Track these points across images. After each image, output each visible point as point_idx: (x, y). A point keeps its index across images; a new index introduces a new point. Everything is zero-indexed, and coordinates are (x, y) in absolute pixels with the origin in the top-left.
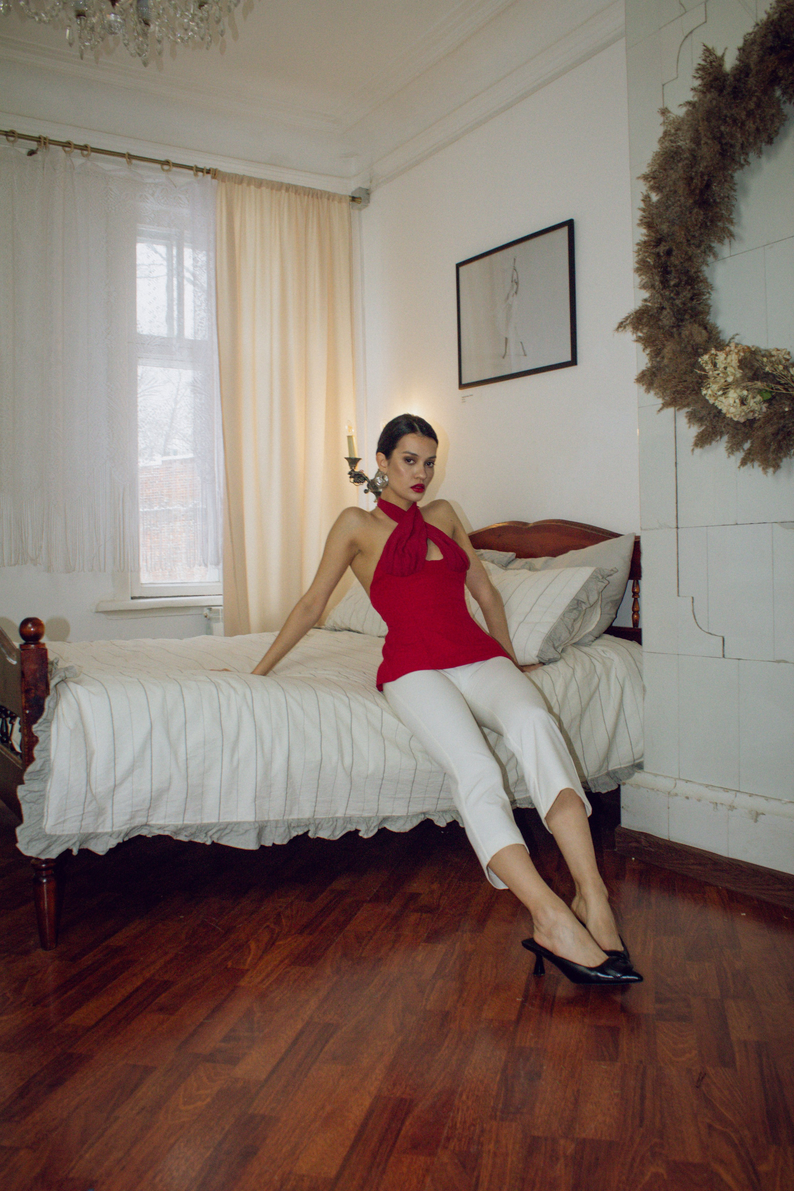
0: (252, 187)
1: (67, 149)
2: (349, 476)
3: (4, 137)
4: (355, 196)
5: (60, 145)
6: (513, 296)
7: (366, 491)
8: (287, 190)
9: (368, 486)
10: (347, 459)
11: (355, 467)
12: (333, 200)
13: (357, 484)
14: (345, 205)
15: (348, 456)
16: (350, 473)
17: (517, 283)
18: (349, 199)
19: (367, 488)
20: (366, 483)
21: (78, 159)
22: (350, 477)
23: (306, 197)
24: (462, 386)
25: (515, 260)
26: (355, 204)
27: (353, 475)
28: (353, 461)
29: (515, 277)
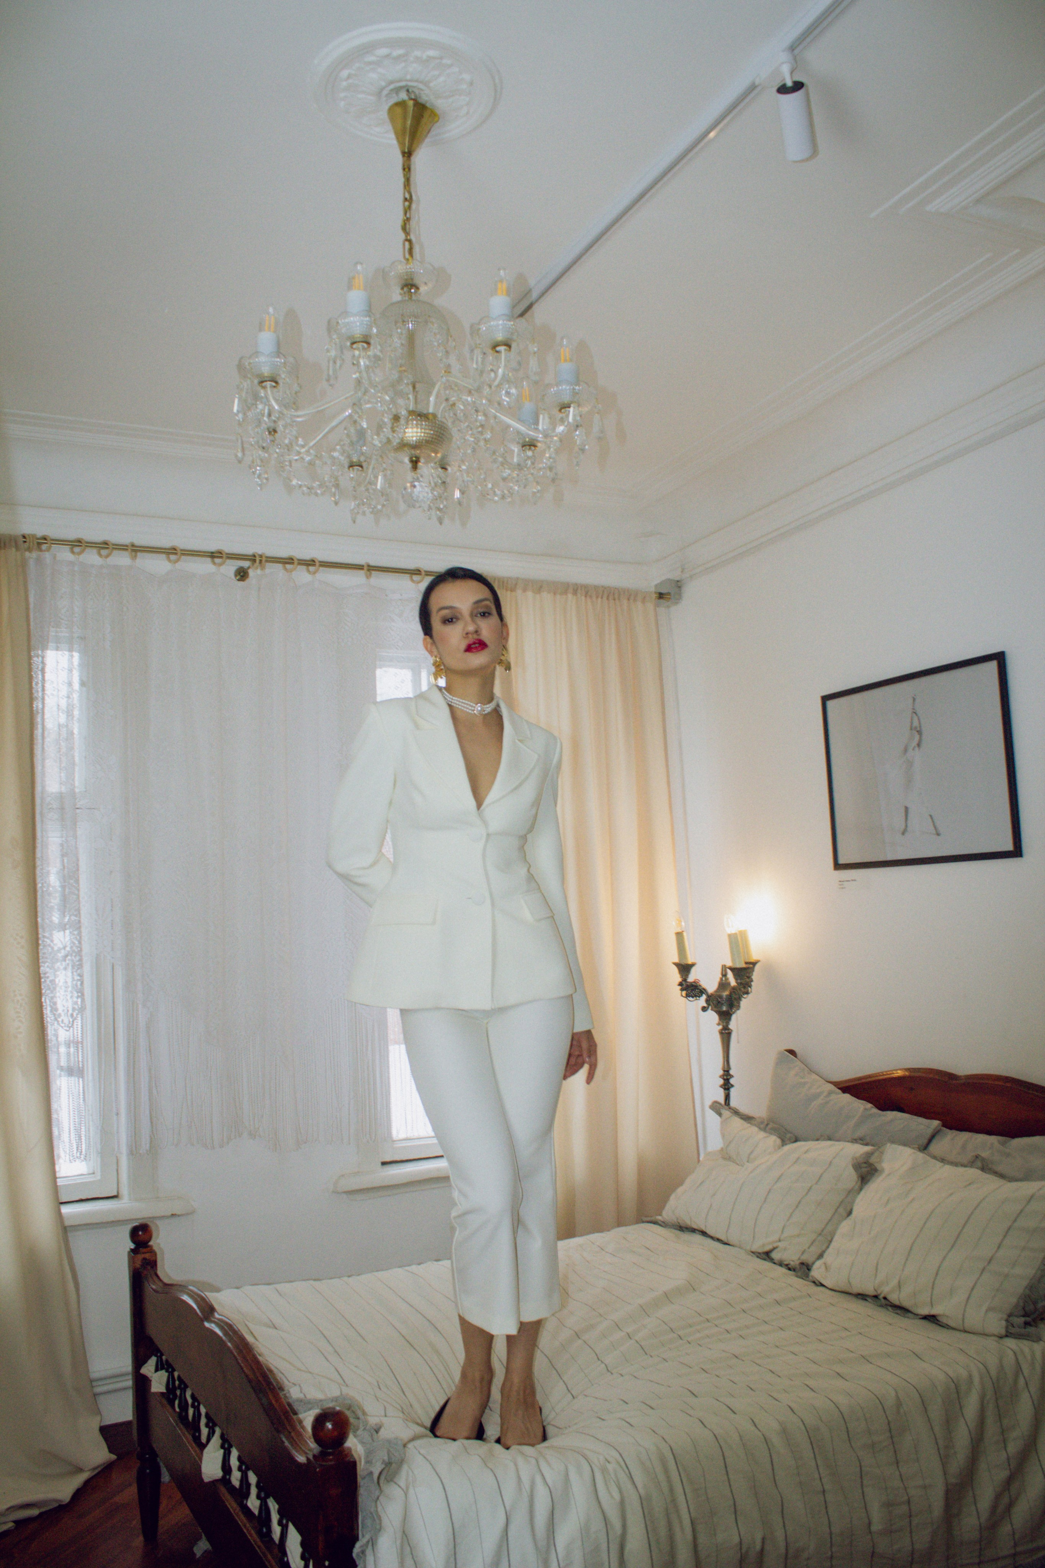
0: (530, 594)
1: (288, 566)
2: (680, 987)
3: (209, 559)
4: (662, 592)
5: (280, 562)
6: (913, 749)
7: (704, 1009)
8: (575, 593)
9: (707, 1001)
10: (675, 964)
11: (687, 976)
12: (635, 600)
13: (691, 999)
14: (650, 606)
15: (677, 960)
16: (680, 984)
17: (920, 732)
18: (654, 596)
19: (705, 1005)
20: (704, 997)
21: (302, 575)
22: (682, 990)
23: (599, 600)
24: (838, 866)
25: (914, 700)
26: (661, 601)
27: (684, 986)
28: (685, 969)
29: (916, 723)
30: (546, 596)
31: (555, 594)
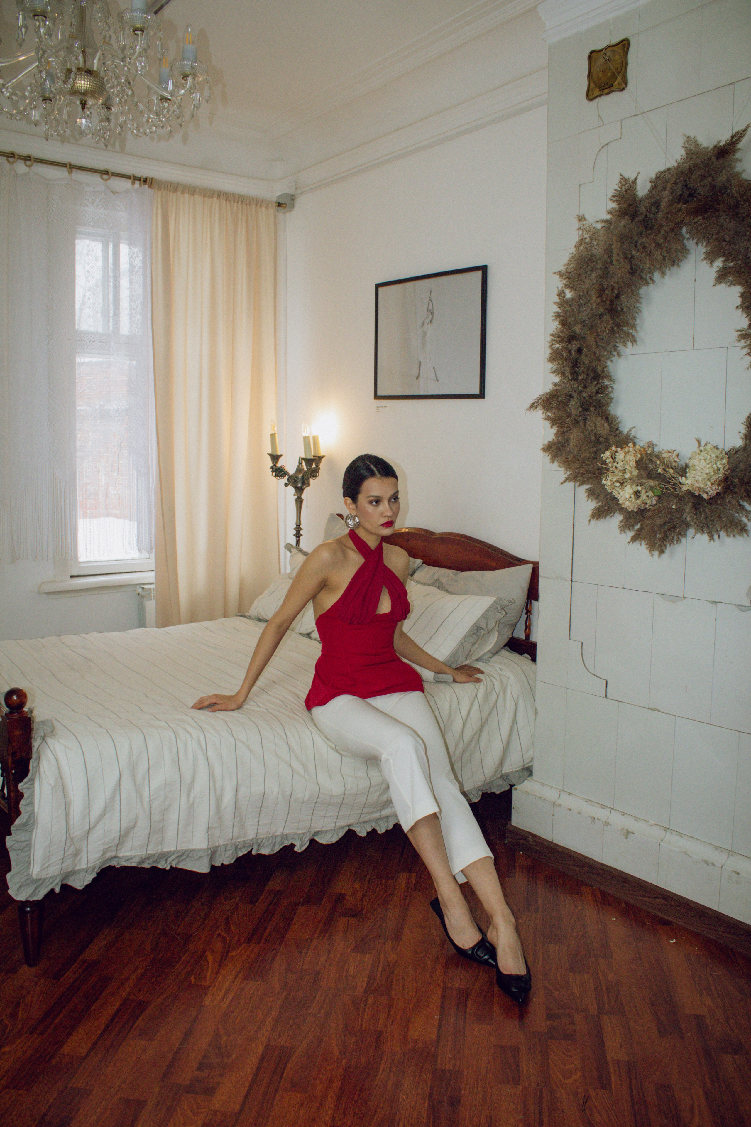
0: (187, 195)
1: (10, 159)
2: (271, 470)
4: (281, 202)
5: (4, 156)
6: (428, 324)
7: (286, 485)
8: (219, 197)
9: (288, 480)
10: (270, 455)
11: (277, 462)
12: (260, 206)
13: (278, 478)
14: (271, 211)
15: (270, 452)
16: (272, 468)
17: (432, 313)
18: (275, 204)
19: (287, 482)
20: (287, 477)
21: (21, 167)
22: (273, 472)
23: (236, 204)
24: (376, 397)
25: (431, 291)
26: (280, 208)
27: (274, 469)
28: (275, 458)
29: (431, 308)
30: (198, 198)
31: (204, 197)
